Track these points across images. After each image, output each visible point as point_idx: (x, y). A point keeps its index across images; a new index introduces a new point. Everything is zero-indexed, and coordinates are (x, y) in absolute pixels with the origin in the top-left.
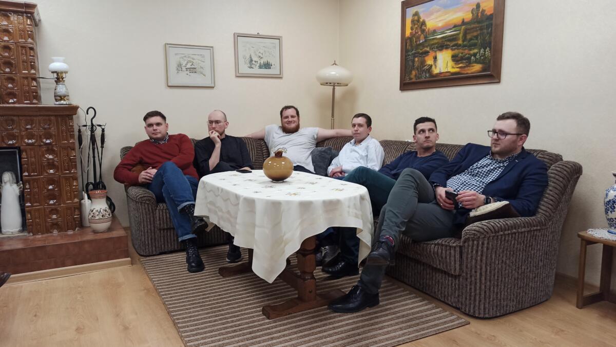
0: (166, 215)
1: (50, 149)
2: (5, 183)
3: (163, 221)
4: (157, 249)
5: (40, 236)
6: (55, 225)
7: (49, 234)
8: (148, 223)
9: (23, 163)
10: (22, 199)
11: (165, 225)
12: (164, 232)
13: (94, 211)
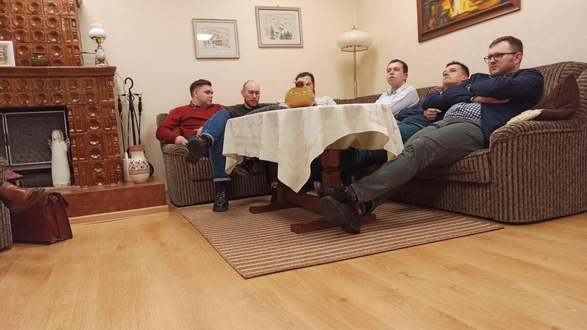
0: (199, 166)
1: (93, 109)
2: (55, 140)
3: (197, 172)
4: (193, 200)
5: (86, 188)
6: (100, 179)
7: (95, 187)
8: (183, 175)
9: (69, 120)
10: (70, 154)
11: (199, 176)
12: (198, 183)
13: (134, 163)
